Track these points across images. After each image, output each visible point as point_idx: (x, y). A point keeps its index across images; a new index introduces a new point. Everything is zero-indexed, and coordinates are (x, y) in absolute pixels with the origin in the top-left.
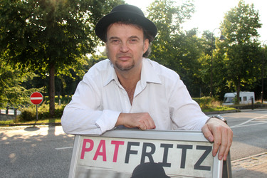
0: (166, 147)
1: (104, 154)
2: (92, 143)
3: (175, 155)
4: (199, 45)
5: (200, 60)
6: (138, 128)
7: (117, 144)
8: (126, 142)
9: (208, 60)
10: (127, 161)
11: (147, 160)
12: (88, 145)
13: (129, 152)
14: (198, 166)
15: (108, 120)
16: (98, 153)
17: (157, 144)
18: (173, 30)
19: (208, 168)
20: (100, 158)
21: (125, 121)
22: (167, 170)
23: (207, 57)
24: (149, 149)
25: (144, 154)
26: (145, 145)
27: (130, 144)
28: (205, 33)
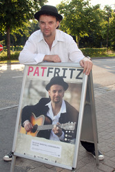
0: (65, 70)
1: (38, 73)
2: (33, 68)
3: (68, 73)
4: (101, 15)
5: (101, 24)
6: (53, 62)
7: (44, 68)
8: (48, 68)
9: (106, 25)
10: (48, 76)
11: (56, 75)
12: (31, 69)
13: (49, 72)
14: (77, 78)
15: (39, 58)
16: (35, 73)
17: (61, 68)
18: (85, 5)
19: (81, 78)
20: (36, 75)
21: (48, 58)
22: (65, 80)
23: (106, 22)
24: (57, 71)
25: (55, 73)
26: (56, 69)
27: (49, 68)
28: (106, 7)
